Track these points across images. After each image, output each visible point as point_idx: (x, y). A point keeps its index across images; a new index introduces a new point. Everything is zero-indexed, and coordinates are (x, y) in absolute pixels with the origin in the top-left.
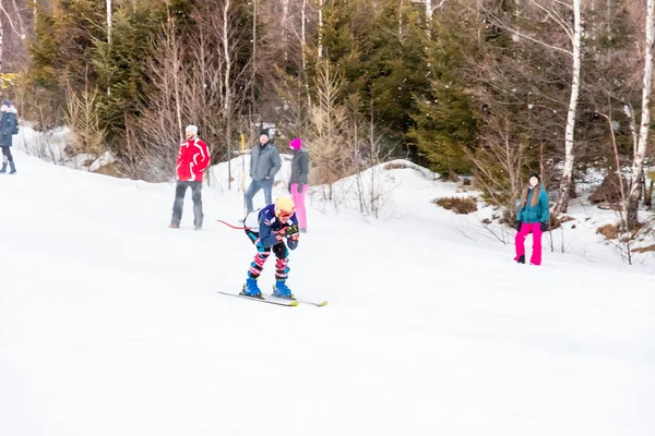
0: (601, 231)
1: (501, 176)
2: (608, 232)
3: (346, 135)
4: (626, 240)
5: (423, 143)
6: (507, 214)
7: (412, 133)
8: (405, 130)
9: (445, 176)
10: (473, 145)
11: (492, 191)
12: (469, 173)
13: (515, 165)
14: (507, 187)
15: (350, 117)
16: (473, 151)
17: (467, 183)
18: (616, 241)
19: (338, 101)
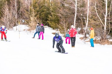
0: (80, 38)
1: (63, 29)
3: (37, 22)
4: (85, 40)
5: (50, 23)
6: (64, 35)
7: (48, 21)
9: (54, 29)
10: (58, 23)
11: (62, 31)
12: (57, 28)
13: (66, 27)
14: (64, 31)
15: (37, 19)
16: (58, 25)
17: (57, 30)
18: (83, 40)
19: (35, 16)
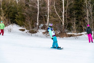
0: (43, 33)
1: (28, 25)
2: (44, 33)
3: (6, 21)
4: (46, 34)
5: (17, 21)
6: (29, 31)
7: (15, 20)
8: (14, 20)
9: (20, 26)
10: (24, 21)
11: (27, 28)
12: (24, 25)
13: (30, 24)
14: (29, 27)
15: (6, 18)
17: (24, 27)
18: (45, 34)
19: (4, 16)
